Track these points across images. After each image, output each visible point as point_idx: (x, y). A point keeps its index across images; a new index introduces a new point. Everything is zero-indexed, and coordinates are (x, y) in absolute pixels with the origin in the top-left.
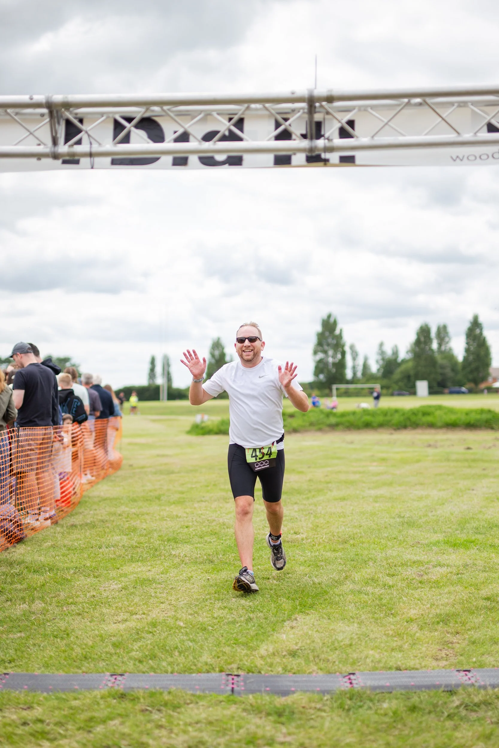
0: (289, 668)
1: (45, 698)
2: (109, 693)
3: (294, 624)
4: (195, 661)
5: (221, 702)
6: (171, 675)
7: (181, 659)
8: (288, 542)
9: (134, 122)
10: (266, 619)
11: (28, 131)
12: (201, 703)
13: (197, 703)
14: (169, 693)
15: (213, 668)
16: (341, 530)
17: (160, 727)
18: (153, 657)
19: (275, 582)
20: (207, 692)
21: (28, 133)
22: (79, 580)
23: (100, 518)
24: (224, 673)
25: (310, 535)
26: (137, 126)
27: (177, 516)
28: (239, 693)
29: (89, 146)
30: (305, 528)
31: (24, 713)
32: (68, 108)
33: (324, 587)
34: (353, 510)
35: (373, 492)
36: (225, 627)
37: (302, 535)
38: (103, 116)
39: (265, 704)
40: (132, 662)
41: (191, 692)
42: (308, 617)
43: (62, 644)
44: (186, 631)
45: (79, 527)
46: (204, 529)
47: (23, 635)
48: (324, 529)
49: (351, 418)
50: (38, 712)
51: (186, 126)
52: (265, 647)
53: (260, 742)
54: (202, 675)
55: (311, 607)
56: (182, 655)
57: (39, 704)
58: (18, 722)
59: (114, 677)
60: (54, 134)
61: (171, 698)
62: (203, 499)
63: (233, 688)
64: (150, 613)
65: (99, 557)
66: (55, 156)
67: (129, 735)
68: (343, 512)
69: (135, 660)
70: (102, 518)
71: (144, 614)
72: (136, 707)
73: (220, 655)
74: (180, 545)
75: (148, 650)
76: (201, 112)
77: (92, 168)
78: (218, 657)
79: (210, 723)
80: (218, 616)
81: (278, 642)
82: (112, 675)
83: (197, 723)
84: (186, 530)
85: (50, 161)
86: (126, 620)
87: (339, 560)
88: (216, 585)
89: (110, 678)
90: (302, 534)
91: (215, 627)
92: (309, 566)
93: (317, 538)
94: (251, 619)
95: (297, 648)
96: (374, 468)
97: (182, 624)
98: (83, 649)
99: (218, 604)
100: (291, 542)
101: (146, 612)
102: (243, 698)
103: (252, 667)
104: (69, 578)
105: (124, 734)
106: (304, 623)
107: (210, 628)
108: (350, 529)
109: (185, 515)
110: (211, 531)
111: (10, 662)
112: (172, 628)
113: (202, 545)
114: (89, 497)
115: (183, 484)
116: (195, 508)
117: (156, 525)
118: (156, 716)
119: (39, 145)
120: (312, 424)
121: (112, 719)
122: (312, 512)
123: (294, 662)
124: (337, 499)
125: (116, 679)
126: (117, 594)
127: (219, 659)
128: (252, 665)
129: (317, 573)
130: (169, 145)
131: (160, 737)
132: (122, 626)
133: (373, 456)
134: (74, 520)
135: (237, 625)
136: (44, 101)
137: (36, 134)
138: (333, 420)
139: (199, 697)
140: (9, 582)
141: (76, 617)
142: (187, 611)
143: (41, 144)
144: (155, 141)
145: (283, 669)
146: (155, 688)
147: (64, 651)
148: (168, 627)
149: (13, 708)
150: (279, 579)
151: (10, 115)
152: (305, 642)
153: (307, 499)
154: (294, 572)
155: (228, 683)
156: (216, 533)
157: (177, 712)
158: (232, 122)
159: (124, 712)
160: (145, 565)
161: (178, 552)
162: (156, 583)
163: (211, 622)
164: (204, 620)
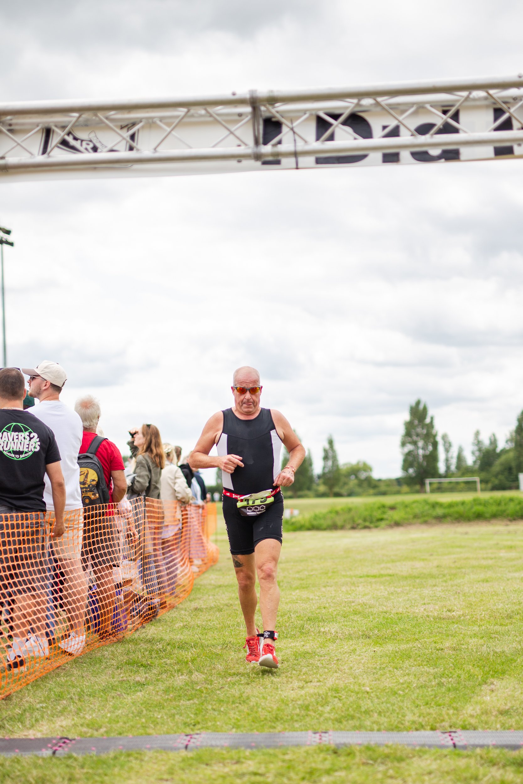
0: (507, 725)
1: (253, 754)
2: (319, 748)
3: (492, 686)
4: (400, 720)
5: (446, 756)
6: (378, 733)
7: (383, 720)
8: (444, 619)
9: (342, 119)
10: (458, 683)
11: (229, 130)
12: (426, 756)
13: (420, 757)
14: (387, 746)
15: (422, 726)
16: (500, 607)
17: (391, 777)
18: (353, 717)
19: (450, 652)
20: (427, 748)
21: (227, 133)
22: (230, 655)
23: (223, 602)
24: (438, 731)
25: (467, 612)
26: (344, 123)
27: (308, 598)
28: (464, 747)
29: (293, 144)
30: (459, 606)
31: (235, 767)
32: (274, 102)
33: (509, 655)
34: (504, 589)
35: (517, 575)
36: (418, 691)
37: (458, 613)
38: (305, 114)
39: (498, 757)
40: (330, 723)
41: (410, 748)
42: (504, 682)
43: (244, 708)
44: (376, 695)
45: (204, 610)
46: (345, 609)
47: (196, 701)
48: (479, 606)
49: (461, 509)
50: (250, 765)
51: (400, 118)
52: (471, 708)
55: (504, 672)
56: (383, 715)
57: (248, 760)
58: (231, 773)
59: (318, 734)
60: (256, 133)
61: (392, 751)
62: (328, 584)
63: (454, 743)
64: (325, 681)
65: (242, 635)
66: (257, 157)
68: (495, 592)
69: (333, 720)
70: (227, 602)
71: (319, 681)
72: (357, 760)
73: (425, 715)
74: (326, 623)
76: (412, 105)
77: (297, 168)
78: (424, 717)
79: (448, 773)
80: (405, 682)
81: (483, 703)
82: (315, 733)
83: (430, 773)
84: (324, 611)
85: (251, 162)
86: (302, 688)
88: (387, 656)
89: (313, 735)
90: (457, 611)
91: (407, 691)
92: (482, 638)
93: (476, 615)
94: (443, 685)
95: (507, 708)
96: (503, 554)
97: (368, 689)
98: (270, 712)
99: (398, 673)
100: (449, 619)
101: (321, 680)
102: (470, 751)
103: (465, 725)
104: (220, 652)
105: (356, 782)
106: (504, 687)
107: (401, 693)
108: (509, 606)
109: (317, 598)
110: (353, 610)
111: (194, 725)
112: (358, 693)
113: (351, 623)
114: (202, 585)
115: (298, 572)
116: (324, 592)
117: (288, 607)
118: (382, 768)
119: (239, 146)
120: (416, 516)
121: (336, 771)
122: (459, 591)
123: (510, 720)
124: (479, 582)
125: (320, 735)
127: (426, 719)
128: (467, 723)
129: (494, 644)
130: (377, 140)
132: (303, 692)
133: (497, 544)
134: (196, 604)
135: (429, 689)
136: (248, 96)
137: (235, 133)
138: (440, 511)
139: (420, 751)
140: (156, 657)
141: (246, 686)
142: (368, 678)
143: (242, 144)
144: (364, 137)
145: (502, 726)
147: (248, 714)
148: (352, 692)
149: (220, 763)
150: (454, 649)
151: (211, 116)
152: (513, 702)
153: (446, 581)
154: (468, 643)
155: (446, 740)
156: (360, 613)
157: (403, 765)
158: (450, 114)
159: (344, 765)
160: (297, 641)
161: (327, 629)
162: (318, 656)
163: (400, 686)
164: (390, 685)
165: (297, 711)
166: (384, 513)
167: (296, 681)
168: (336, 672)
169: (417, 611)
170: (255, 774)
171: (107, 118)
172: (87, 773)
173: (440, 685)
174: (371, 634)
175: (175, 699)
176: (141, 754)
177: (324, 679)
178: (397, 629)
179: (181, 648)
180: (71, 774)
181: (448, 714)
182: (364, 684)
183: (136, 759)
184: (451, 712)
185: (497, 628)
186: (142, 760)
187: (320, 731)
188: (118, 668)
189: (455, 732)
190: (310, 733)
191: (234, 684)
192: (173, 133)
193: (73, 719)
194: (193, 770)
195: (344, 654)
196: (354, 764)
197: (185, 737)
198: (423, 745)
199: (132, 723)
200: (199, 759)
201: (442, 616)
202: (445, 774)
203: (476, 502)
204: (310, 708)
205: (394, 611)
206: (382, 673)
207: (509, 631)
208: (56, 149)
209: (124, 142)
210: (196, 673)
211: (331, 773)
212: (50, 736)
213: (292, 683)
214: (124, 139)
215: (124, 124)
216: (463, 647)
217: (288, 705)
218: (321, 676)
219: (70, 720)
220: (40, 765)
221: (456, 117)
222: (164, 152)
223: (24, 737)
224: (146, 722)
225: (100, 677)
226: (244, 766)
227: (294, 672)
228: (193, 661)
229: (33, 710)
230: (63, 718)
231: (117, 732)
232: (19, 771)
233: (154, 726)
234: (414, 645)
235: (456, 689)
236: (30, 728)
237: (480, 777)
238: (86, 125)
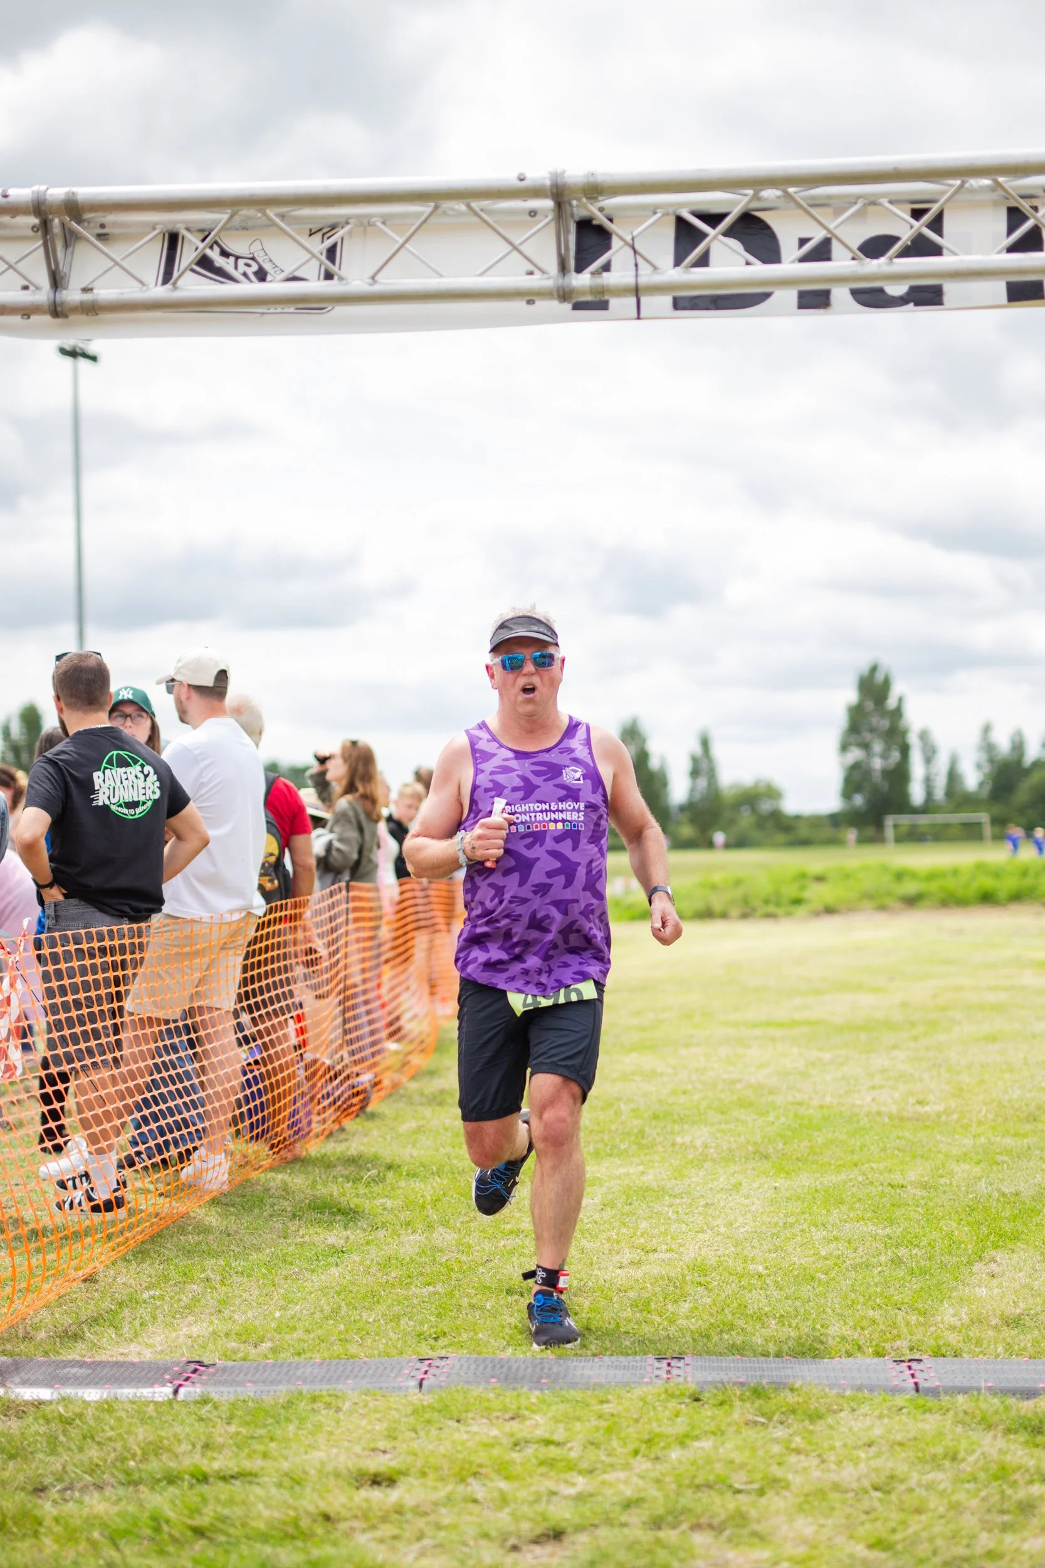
0: (1016, 1348)
1: (543, 1401)
2: (666, 1391)
3: (993, 1266)
4: (818, 1334)
6: (777, 1360)
7: (787, 1333)
8: (908, 1119)
9: (724, 225)
10: (929, 1259)
11: (511, 243)
12: (865, 1409)
13: (853, 1410)
14: (793, 1389)
15: (860, 1348)
16: (1015, 1096)
17: (798, 1451)
19: (919, 1192)
20: (866, 1392)
21: (509, 248)
24: (887, 1357)
25: (953, 1106)
26: (729, 233)
27: (653, 1071)
28: (934, 1392)
29: (634, 273)
30: (938, 1093)
31: (511, 1427)
32: (595, 194)
33: (1027, 1200)
34: (1025, 1058)
36: (853, 1274)
37: (935, 1107)
38: (655, 213)
39: (996, 1412)
41: (835, 1392)
42: (1015, 1257)
44: (776, 1282)
46: (723, 1096)
47: (439, 1288)
48: (977, 1094)
49: (950, 884)
50: (539, 1425)
51: (831, 226)
52: (952, 1311)
53: (1016, 1476)
54: (844, 1360)
55: (1016, 1237)
56: (786, 1322)
57: (534, 1412)
58: (504, 1441)
59: (665, 1362)
60: (563, 250)
61: (801, 1400)
62: (693, 1041)
63: (916, 1384)
64: (682, 1249)
66: (564, 295)
67: (742, 1466)
68: (1008, 1063)
71: (671, 1250)
72: (736, 1415)
73: (865, 1323)
74: (686, 1126)
75: (711, 1315)
76: (854, 199)
77: (638, 318)
78: (863, 1329)
79: (900, 1444)
80: (831, 1254)
81: (974, 1301)
82: (659, 1359)
83: (869, 1445)
84: (682, 1099)
85: (554, 305)
86: (639, 1263)
87: (1037, 1152)
88: (799, 1198)
89: (657, 1364)
90: (935, 1103)
91: (833, 1273)
92: (979, 1163)
93: (970, 1112)
94: (901, 1262)
95: (1018, 1311)
97: (760, 1268)
99: (818, 1234)
100: (918, 1120)
101: (674, 1247)
102: (946, 1400)
103: (939, 1348)
105: (731, 1462)
106: (1015, 1267)
107: (822, 1277)
108: (1033, 1094)
109: (670, 1071)
110: (739, 1099)
111: (436, 1339)
112: (741, 1277)
113: (732, 1126)
116: (684, 1058)
118: (780, 1433)
119: (531, 273)
120: (865, 896)
121: (697, 1438)
122: (939, 1062)
123: (1022, 1337)
124: (980, 1039)
125: (669, 1365)
126: (597, 1216)
127: (867, 1333)
128: (941, 1343)
129: (1000, 1176)
130: (790, 266)
131: (805, 1469)
132: (639, 1273)
133: (1018, 957)
136: (547, 182)
137: (522, 248)
138: (910, 888)
139: (853, 1398)
140: (366, 1194)
142: (761, 1244)
143: (536, 271)
144: (765, 262)
145: (1006, 1350)
146: (760, 1384)
148: (731, 1274)
149: (482, 1417)
150: (925, 1186)
151: (476, 214)
152: (1030, 1301)
153: (915, 1038)
154: (951, 1174)
155: (902, 1376)
156: (751, 1104)
157: (819, 1426)
158: (926, 218)
159: (712, 1427)
160: (631, 1164)
161: (687, 1139)
162: (670, 1196)
163: (820, 1264)
164: (802, 1261)
165: (628, 1313)
166: (803, 888)
167: (627, 1250)
168: (702, 1231)
169: (859, 1102)
170: (548, 1442)
171: (282, 217)
172: (238, 1433)
173: (897, 1261)
174: (771, 1150)
175: (401, 1283)
176: (337, 1397)
177: (680, 1245)
178: (820, 1141)
179: (414, 1175)
180: (210, 1436)
181: (908, 1324)
182: (753, 1259)
183: (328, 1405)
184: (913, 1319)
185: (1009, 1141)
186: (338, 1410)
187: (668, 1355)
188: (294, 1216)
189: (919, 1361)
190: (651, 1359)
191: (512, 1252)
192: (407, 246)
193: (212, 1323)
194: (434, 1432)
195: (718, 1192)
196: (729, 1425)
197: (419, 1365)
198: (860, 1388)
199: (319, 1332)
200: (443, 1410)
201: (905, 1114)
202: (897, 1448)
203: (981, 868)
204: (653, 1306)
205: (815, 1102)
206: (788, 1235)
207: (1029, 1148)
208: (189, 274)
209: (315, 264)
210: (441, 1229)
211: (688, 1441)
212: (168, 1358)
213: (618, 1253)
214: (314, 256)
215: (315, 227)
216: (942, 1181)
217: (611, 1299)
218: (673, 1238)
219: (205, 1324)
220: (150, 1418)
221: (937, 224)
222: (390, 282)
223: (120, 1359)
224: (347, 1331)
225: (260, 1235)
226: (528, 1423)
227: (624, 1230)
228: (435, 1202)
229: (137, 1303)
230: (191, 1318)
231: (292, 1350)
232: (112, 1429)
233: (361, 1338)
234: (852, 1176)
235: (923, 1272)
236: (131, 1340)
237: (961, 1455)
238: (245, 228)
